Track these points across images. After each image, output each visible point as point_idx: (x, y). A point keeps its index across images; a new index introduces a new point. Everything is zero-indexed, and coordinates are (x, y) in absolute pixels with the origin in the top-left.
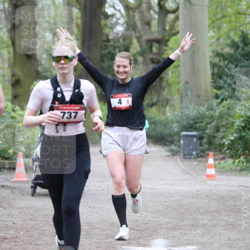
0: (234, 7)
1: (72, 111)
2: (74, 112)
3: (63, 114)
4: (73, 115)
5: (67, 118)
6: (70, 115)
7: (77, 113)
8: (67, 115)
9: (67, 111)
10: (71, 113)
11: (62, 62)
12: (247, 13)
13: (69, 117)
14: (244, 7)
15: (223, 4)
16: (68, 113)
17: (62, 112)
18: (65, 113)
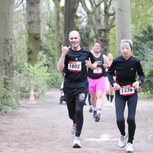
0: (144, 13)
12: (151, 15)
14: (149, 12)
15: (139, 11)
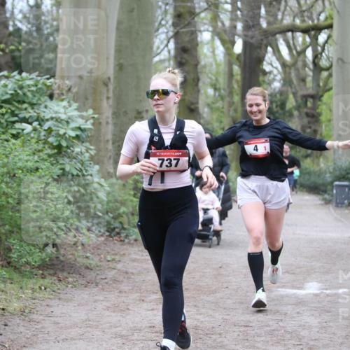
1: (172, 158)
2: (174, 159)
3: (161, 161)
4: (174, 162)
5: (167, 166)
6: (170, 163)
7: (178, 160)
8: (166, 163)
9: (166, 158)
10: (171, 160)
11: (156, 97)
13: (169, 165)
16: (167, 160)
17: (159, 160)
18: (163, 160)
